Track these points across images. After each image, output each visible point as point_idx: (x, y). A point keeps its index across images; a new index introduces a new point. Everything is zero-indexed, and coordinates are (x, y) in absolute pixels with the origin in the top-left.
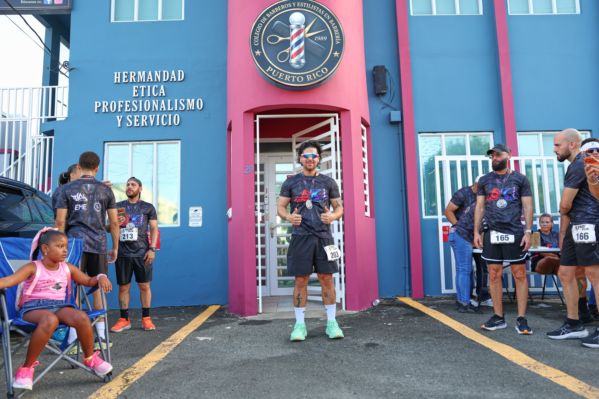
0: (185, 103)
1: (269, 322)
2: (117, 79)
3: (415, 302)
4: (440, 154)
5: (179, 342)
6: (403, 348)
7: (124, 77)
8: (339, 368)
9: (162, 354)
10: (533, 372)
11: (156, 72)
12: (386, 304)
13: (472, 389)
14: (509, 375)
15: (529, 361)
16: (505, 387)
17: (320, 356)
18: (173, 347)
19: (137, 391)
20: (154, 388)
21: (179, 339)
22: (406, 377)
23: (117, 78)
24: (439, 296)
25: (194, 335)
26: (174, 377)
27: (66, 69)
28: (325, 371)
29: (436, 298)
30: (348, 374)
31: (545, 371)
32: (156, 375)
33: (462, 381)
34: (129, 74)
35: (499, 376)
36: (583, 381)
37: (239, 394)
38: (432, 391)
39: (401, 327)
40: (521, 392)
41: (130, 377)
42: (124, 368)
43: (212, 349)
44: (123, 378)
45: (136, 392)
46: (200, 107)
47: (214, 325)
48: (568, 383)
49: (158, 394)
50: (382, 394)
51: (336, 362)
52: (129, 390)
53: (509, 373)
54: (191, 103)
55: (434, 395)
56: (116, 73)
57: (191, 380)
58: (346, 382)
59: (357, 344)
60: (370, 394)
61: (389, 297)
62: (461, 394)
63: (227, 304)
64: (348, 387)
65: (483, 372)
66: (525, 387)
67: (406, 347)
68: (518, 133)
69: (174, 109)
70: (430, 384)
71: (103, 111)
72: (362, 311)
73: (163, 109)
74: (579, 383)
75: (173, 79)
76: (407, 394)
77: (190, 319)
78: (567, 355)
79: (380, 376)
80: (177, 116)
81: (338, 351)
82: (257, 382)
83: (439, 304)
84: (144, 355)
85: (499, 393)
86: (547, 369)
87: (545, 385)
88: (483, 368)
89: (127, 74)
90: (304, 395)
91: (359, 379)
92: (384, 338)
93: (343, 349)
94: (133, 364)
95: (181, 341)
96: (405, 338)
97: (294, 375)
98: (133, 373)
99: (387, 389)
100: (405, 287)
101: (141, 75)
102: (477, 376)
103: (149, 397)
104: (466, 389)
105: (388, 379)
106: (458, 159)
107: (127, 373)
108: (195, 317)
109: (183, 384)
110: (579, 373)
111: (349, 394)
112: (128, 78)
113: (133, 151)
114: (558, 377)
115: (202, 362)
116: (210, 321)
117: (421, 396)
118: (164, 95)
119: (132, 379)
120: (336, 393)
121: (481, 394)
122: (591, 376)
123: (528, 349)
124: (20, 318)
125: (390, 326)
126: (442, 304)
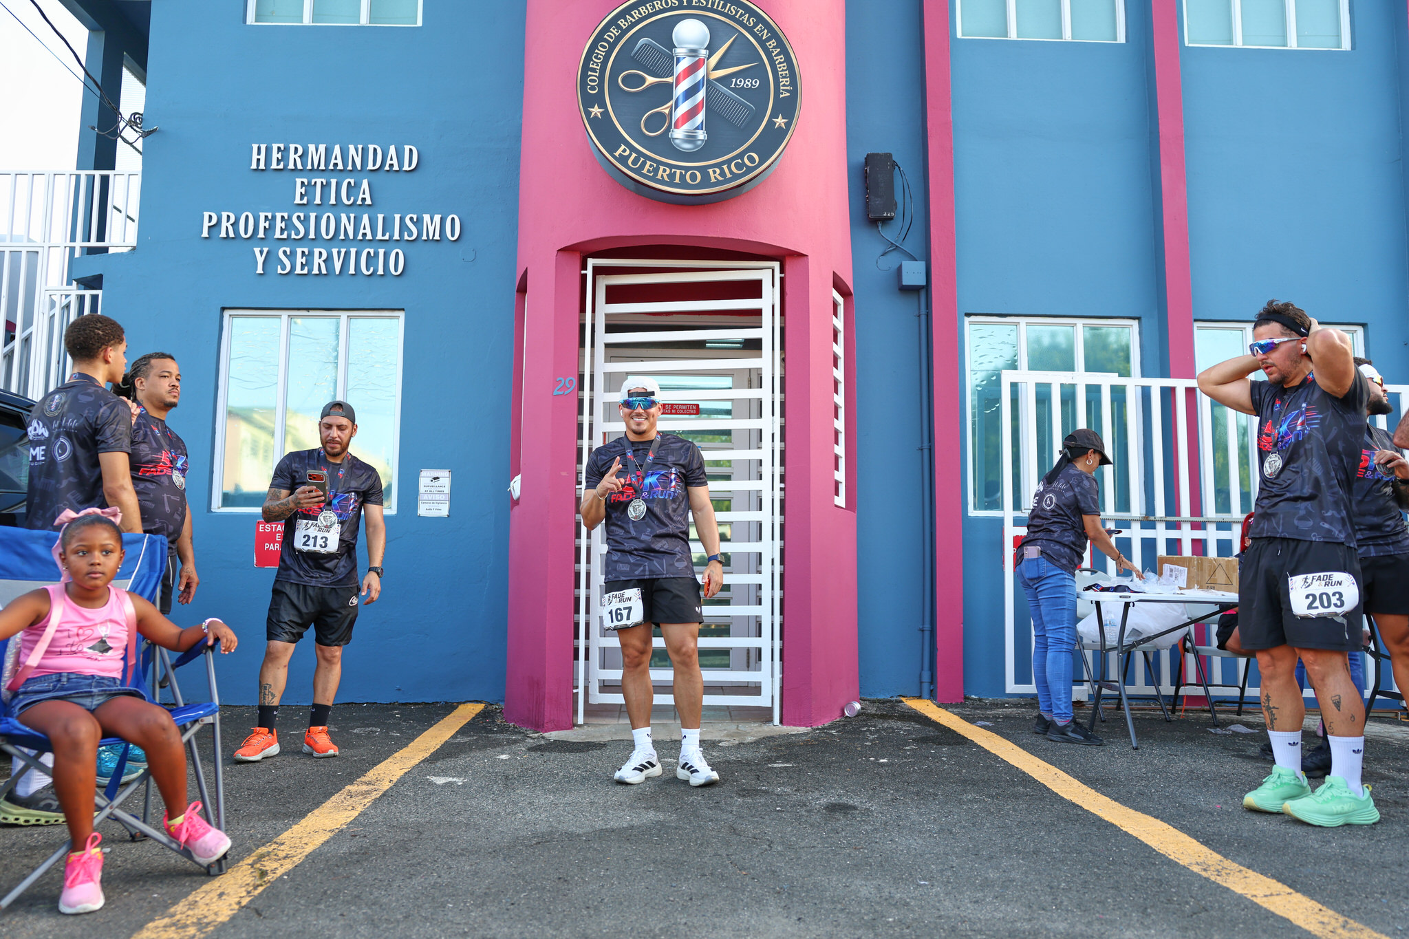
0: (418, 223)
1: (601, 746)
2: (258, 160)
3: (943, 711)
4: (1013, 366)
5: (386, 786)
6: (914, 818)
7: (276, 155)
8: (764, 859)
9: (347, 813)
10: (1214, 882)
11: (352, 148)
12: (875, 714)
13: (1074, 917)
14: (1159, 888)
15: (1206, 857)
16: (1149, 915)
17: (719, 831)
18: (373, 798)
19: (285, 898)
20: (325, 892)
21: (387, 780)
22: (920, 886)
23: (259, 157)
24: (1000, 700)
25: (422, 770)
26: (375, 867)
27: (136, 131)
28: (730, 865)
29: (991, 704)
30: (785, 875)
31: (1242, 880)
32: (330, 863)
33: (1049, 899)
34: (287, 149)
35: (1136, 890)
36: (1328, 907)
37: (528, 913)
38: (979, 919)
39: (909, 768)
40: (1187, 928)
41: (269, 865)
42: (254, 844)
43: (465, 805)
44: (252, 867)
45: (282, 900)
46: (453, 235)
47: (471, 750)
48: (1296, 910)
49: (335, 906)
50: (863, 922)
51: (758, 845)
52: (268, 897)
53: (1160, 882)
54: (431, 223)
55: (984, 928)
56: (255, 147)
57: (413, 877)
58: (779, 893)
59: (805, 805)
60: (835, 923)
61: (881, 697)
62: (1047, 929)
63: (502, 701)
64: (783, 904)
65: (1098, 878)
66: (1194, 916)
67: (921, 815)
68: (1196, 325)
69: (391, 237)
70: (975, 902)
71: (223, 234)
72: (818, 729)
73: (364, 235)
74: (1320, 910)
75: (391, 165)
76: (922, 924)
77: (414, 735)
78: (1293, 846)
79: (858, 882)
80: (397, 253)
81: (761, 820)
82: (570, 886)
83: (999, 718)
84: (303, 815)
85: (1134, 928)
86: (1246, 877)
87: (1242, 913)
88: (1099, 869)
89: (282, 149)
90: (681, 919)
91: (810, 886)
92: (870, 792)
93: (774, 815)
94: (277, 835)
95: (391, 785)
96: (917, 794)
97: (658, 872)
98: (276, 855)
99: (876, 911)
100: (921, 675)
101: (316, 153)
102: (1085, 888)
103: (314, 914)
104: (1059, 916)
105: (878, 888)
106: (1056, 379)
107: (261, 857)
108: (426, 730)
109: (395, 885)
110: (1320, 888)
111: (786, 920)
112: (284, 158)
113: (289, 333)
114: (1271, 895)
115: (440, 835)
116: (460, 740)
117: (953, 929)
118: (368, 202)
119: (274, 871)
120: (755, 918)
121: (1093, 930)
122: (1346, 895)
123: (1203, 828)
124: (12, 716)
125: (883, 765)
126: (1006, 717)
